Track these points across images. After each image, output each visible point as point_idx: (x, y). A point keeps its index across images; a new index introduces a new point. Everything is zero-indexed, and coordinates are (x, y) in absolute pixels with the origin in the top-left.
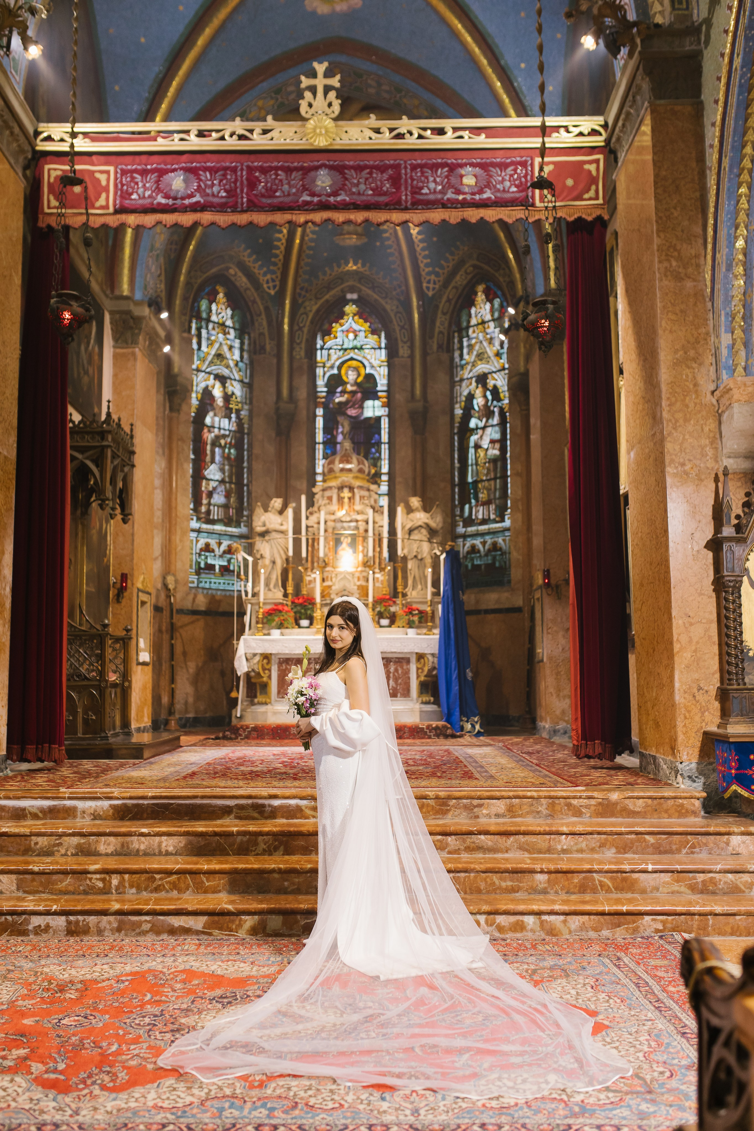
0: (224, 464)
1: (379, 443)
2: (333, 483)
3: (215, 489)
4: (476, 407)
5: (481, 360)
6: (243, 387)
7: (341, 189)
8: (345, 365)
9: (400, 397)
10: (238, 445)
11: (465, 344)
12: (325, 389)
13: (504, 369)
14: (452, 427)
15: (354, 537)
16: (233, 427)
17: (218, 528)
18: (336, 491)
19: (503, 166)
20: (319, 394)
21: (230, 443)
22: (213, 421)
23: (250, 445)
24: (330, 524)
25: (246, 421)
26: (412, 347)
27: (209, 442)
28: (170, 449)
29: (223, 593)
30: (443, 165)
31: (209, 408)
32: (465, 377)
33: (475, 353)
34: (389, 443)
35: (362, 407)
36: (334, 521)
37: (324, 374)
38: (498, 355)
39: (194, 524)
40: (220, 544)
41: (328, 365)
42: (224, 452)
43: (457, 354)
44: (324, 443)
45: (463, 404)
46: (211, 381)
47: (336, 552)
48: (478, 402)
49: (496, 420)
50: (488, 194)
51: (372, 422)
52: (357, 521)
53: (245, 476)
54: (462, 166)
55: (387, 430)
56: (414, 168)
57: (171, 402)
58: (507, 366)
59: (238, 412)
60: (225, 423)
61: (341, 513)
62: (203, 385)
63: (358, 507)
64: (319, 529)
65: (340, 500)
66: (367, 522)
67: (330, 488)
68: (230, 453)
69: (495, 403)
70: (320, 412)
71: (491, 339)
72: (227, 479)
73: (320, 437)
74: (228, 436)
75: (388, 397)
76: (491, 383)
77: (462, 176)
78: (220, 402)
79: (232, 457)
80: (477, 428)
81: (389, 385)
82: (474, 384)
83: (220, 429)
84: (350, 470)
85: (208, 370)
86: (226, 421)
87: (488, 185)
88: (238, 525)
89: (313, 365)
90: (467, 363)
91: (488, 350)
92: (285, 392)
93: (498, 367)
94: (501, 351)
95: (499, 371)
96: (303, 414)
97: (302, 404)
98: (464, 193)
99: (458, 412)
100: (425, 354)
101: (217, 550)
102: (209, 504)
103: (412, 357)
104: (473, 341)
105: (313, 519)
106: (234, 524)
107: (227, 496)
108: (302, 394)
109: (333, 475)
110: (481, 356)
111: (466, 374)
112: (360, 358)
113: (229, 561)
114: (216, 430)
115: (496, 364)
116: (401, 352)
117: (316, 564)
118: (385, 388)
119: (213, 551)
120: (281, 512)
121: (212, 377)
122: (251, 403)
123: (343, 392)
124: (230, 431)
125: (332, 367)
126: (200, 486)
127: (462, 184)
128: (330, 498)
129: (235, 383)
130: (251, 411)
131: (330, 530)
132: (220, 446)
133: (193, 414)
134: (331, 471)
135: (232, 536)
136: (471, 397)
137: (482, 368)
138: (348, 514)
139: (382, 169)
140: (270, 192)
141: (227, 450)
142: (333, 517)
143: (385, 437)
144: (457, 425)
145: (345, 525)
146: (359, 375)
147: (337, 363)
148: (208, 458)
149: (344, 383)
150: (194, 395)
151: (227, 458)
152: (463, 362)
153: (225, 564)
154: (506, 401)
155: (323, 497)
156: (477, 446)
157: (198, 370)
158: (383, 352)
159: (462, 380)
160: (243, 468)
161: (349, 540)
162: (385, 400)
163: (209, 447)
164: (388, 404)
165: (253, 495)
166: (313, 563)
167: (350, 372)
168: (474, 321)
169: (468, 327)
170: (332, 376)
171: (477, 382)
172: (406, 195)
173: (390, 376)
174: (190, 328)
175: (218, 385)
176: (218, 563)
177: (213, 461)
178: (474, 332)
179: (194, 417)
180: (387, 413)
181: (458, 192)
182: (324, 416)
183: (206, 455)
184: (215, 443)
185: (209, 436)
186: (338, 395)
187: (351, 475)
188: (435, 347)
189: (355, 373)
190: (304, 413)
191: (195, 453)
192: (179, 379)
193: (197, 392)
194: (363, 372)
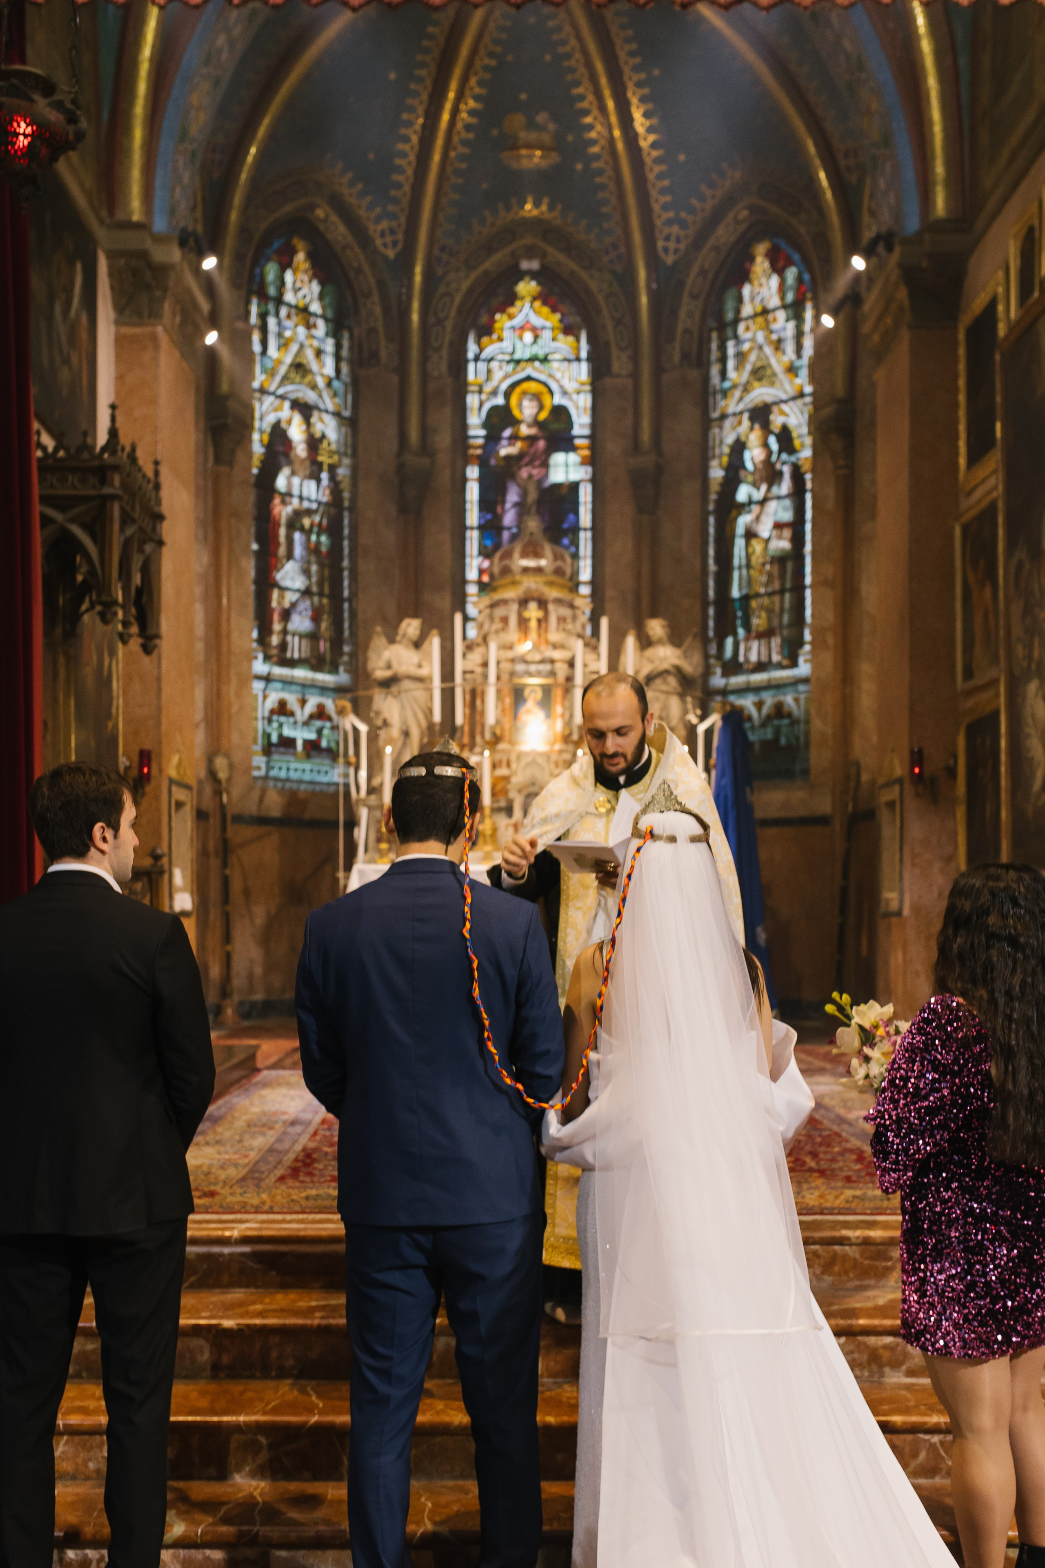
0: (308, 562)
1: (575, 529)
2: (510, 594)
3: (294, 605)
4: (749, 465)
5: (760, 379)
6: (340, 425)
8: (518, 390)
9: (613, 447)
10: (333, 529)
11: (731, 350)
12: (482, 432)
13: (801, 395)
14: (705, 500)
15: (547, 690)
16: (325, 498)
17: (300, 673)
18: (515, 607)
20: (472, 442)
21: (320, 524)
22: (289, 485)
23: (354, 528)
24: (505, 666)
25: (346, 485)
26: (635, 358)
27: (283, 520)
28: (217, 532)
29: (310, 787)
31: (282, 459)
32: (731, 410)
33: (749, 367)
34: (594, 529)
35: (545, 465)
36: (513, 661)
37: (481, 404)
38: (792, 370)
39: (260, 666)
40: (303, 702)
41: (488, 388)
42: (308, 540)
43: (715, 370)
44: (481, 528)
45: (725, 460)
46: (286, 412)
47: (515, 716)
48: (753, 456)
49: (785, 487)
51: (564, 491)
52: (552, 661)
53: (346, 583)
55: (589, 506)
57: (216, 445)
58: (808, 389)
59: (332, 469)
60: (310, 489)
61: (525, 647)
62: (271, 419)
63: (554, 636)
64: (485, 676)
65: (523, 623)
66: (571, 664)
67: (505, 602)
68: (318, 543)
69: (784, 456)
70: (473, 472)
71: (780, 341)
72: (315, 589)
73: (473, 517)
74: (316, 512)
75: (593, 447)
76: (777, 421)
78: (301, 450)
79: (324, 549)
80: (750, 502)
81: (594, 426)
82: (746, 423)
83: (301, 498)
84: (539, 570)
85: (280, 391)
86: (313, 484)
88: (334, 669)
89: (461, 388)
90: (734, 386)
91: (773, 361)
92: (414, 435)
93: (791, 391)
94: (798, 363)
95: (794, 398)
96: (444, 476)
97: (443, 458)
99: (717, 473)
100: (658, 370)
101: (298, 712)
102: (285, 632)
103: (635, 375)
104: (746, 346)
105: (476, 657)
106: (327, 667)
107: (316, 618)
108: (443, 440)
109: (508, 579)
110: (760, 373)
111: (732, 405)
112: (542, 377)
113: (319, 732)
114: (295, 501)
115: (785, 387)
116: (616, 366)
117: (478, 739)
118: (587, 432)
119: (292, 714)
120: (417, 644)
121: (287, 404)
122: (354, 455)
123: (514, 438)
124: (319, 503)
125: (494, 393)
126: (268, 600)
128: (505, 620)
129: (327, 418)
130: (355, 469)
131: (505, 677)
132: (302, 529)
133: (255, 471)
134: (506, 571)
135: (323, 689)
136: (739, 447)
137: (761, 393)
138: (536, 647)
141: (314, 538)
142: (510, 654)
143: (585, 518)
144: (713, 497)
145: (533, 668)
146: (541, 407)
147: (504, 386)
148: (282, 551)
149: (515, 422)
150: (256, 436)
151: (314, 550)
152: (727, 384)
153: (312, 736)
154: (806, 453)
155: (491, 618)
156: (750, 535)
157: (263, 391)
158: (584, 367)
159: (723, 417)
160: (341, 570)
161: (539, 694)
162: (586, 452)
163: (282, 531)
164: (592, 461)
165: (360, 616)
166: (472, 736)
167: (526, 403)
168: (747, 310)
169: (737, 320)
170: (494, 409)
171: (752, 419)
173: (595, 410)
174: (248, 313)
175: (297, 419)
176: (302, 735)
177: (290, 556)
178: (747, 329)
179: (259, 476)
180: (589, 476)
182: (481, 480)
183: (278, 544)
184: (294, 523)
185: (283, 512)
186: (504, 442)
187: (540, 579)
188: (677, 357)
189: (535, 404)
190: (447, 473)
191: (259, 539)
192: (232, 405)
193: (261, 432)
194: (548, 403)
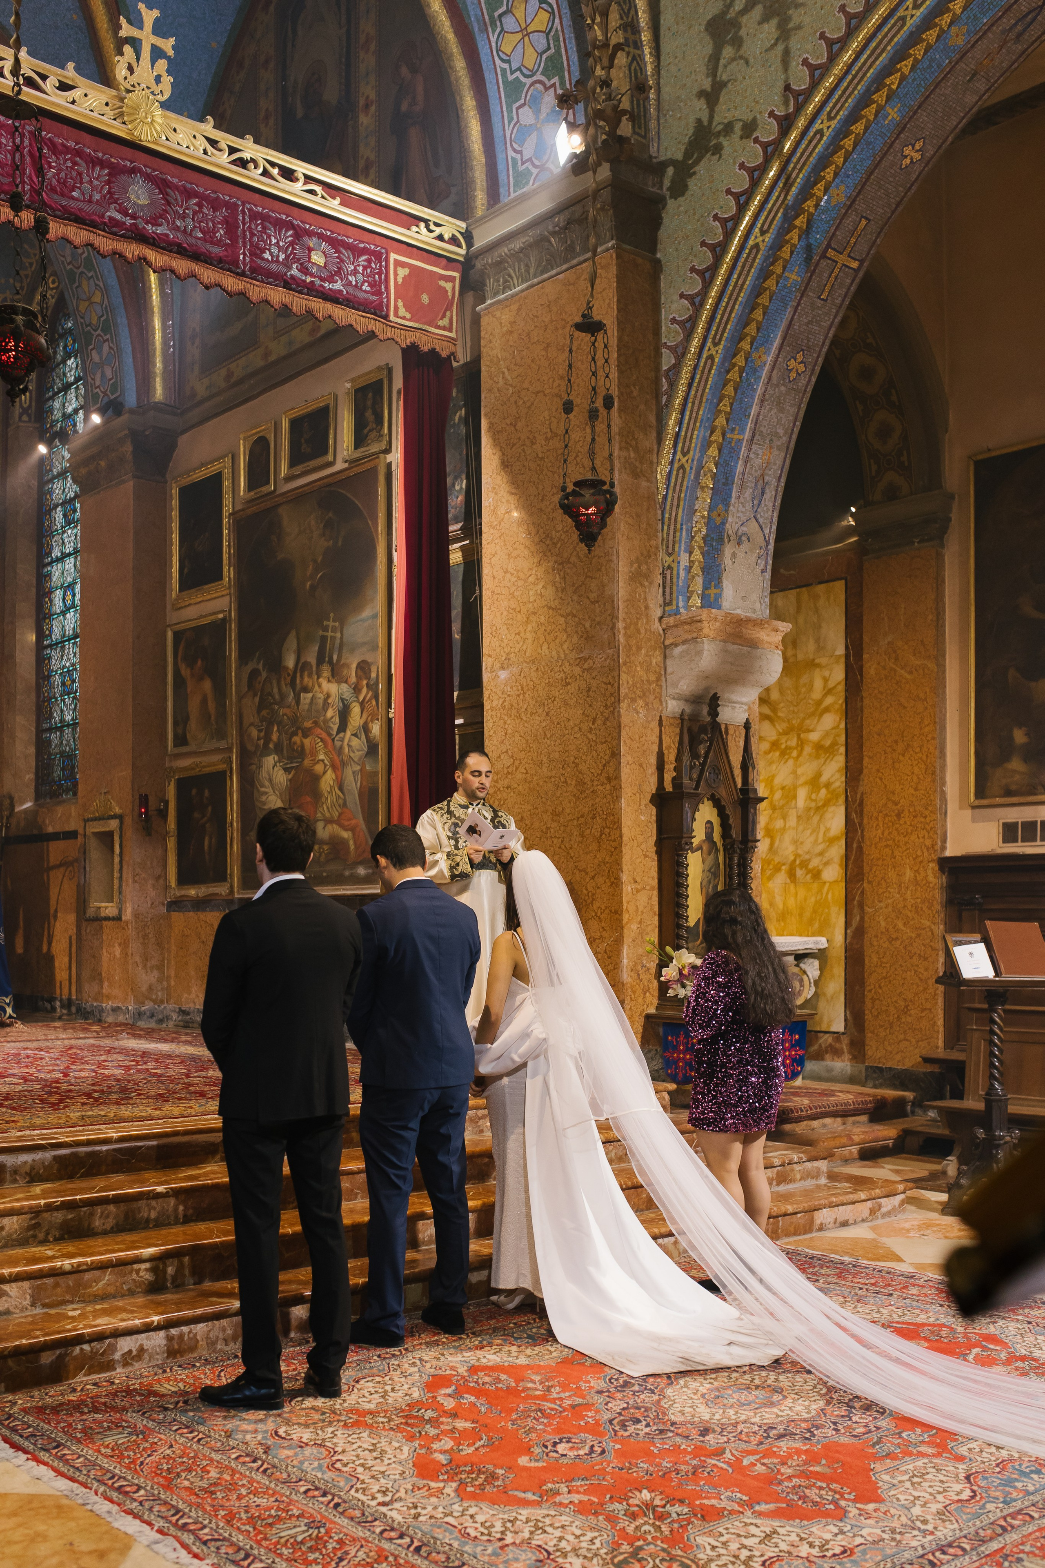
7: (161, 216)
19: (358, 252)
30: (290, 226)
50: (338, 286)
54: (310, 234)
56: (254, 216)
77: (310, 250)
87: (339, 272)
98: (312, 275)
127: (309, 261)
139: (216, 205)
140: (65, 188)
172: (244, 254)
181: (304, 270)
